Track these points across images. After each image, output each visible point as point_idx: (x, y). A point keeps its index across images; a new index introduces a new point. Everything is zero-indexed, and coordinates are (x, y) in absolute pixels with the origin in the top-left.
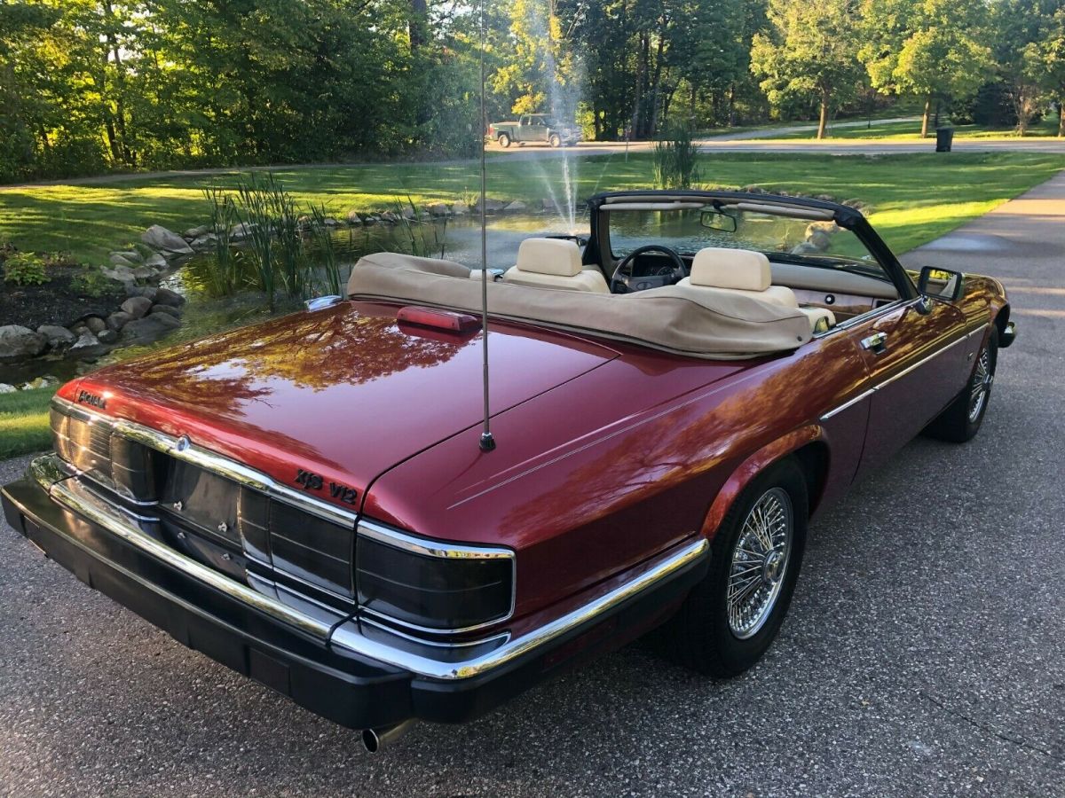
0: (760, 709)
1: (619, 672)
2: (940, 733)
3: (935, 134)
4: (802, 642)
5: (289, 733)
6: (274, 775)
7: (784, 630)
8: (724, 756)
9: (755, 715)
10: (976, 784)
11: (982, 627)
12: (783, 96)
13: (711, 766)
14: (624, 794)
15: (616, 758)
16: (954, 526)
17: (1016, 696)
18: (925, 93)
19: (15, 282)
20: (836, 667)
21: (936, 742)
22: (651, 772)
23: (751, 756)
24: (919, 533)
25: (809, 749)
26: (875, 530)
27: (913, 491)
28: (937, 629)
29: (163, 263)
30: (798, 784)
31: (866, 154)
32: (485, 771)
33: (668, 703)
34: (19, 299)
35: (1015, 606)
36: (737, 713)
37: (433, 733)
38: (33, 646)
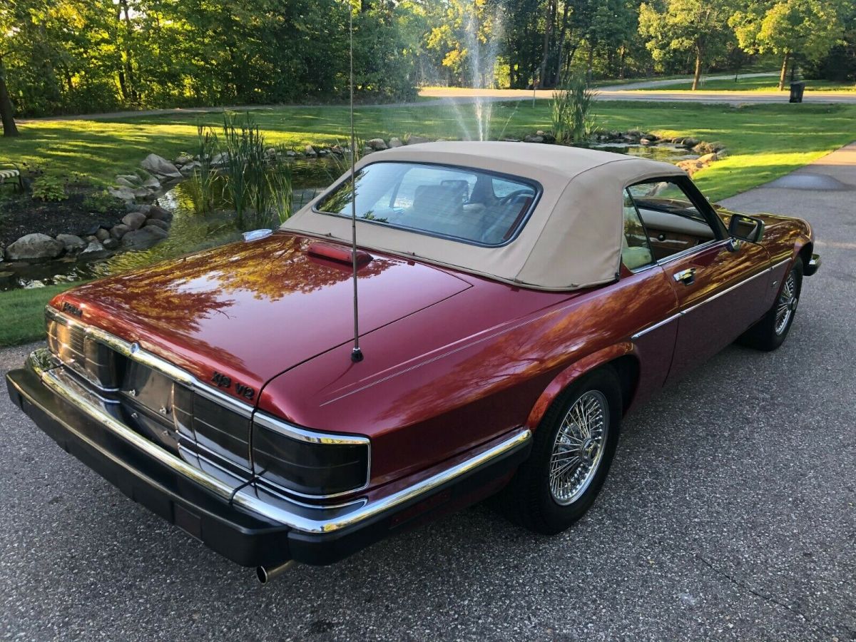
0: (568, 565)
1: (463, 531)
2: (705, 588)
4: (610, 512)
5: (206, 570)
6: (190, 602)
7: (598, 502)
8: (533, 599)
9: (563, 569)
10: (727, 630)
11: (755, 504)
12: (665, 54)
13: (523, 607)
14: (453, 626)
15: (451, 599)
16: (748, 421)
17: (772, 560)
18: (783, 53)
19: (41, 199)
20: (634, 533)
21: (701, 594)
22: (476, 610)
23: (555, 600)
24: (720, 426)
25: (601, 596)
26: (685, 423)
27: (721, 392)
28: (719, 504)
29: (157, 184)
30: (588, 624)
32: (349, 604)
33: (497, 557)
34: (43, 212)
35: (785, 488)
36: (550, 567)
37: (314, 574)
38: (22, 495)
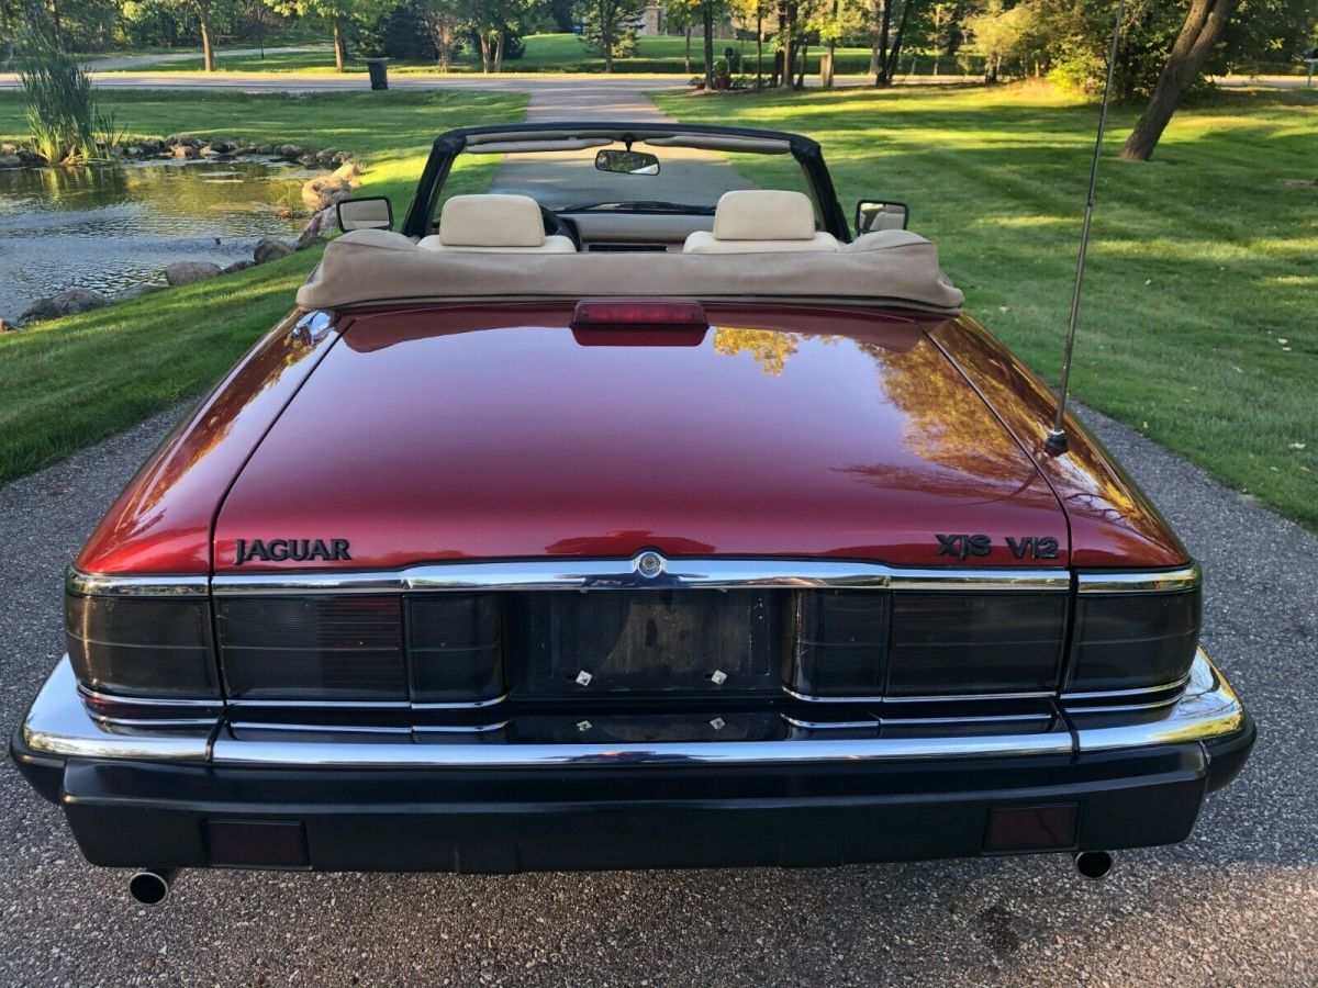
3: (366, 68)
12: (144, 11)
18: (333, 17)
31: (290, 92)
